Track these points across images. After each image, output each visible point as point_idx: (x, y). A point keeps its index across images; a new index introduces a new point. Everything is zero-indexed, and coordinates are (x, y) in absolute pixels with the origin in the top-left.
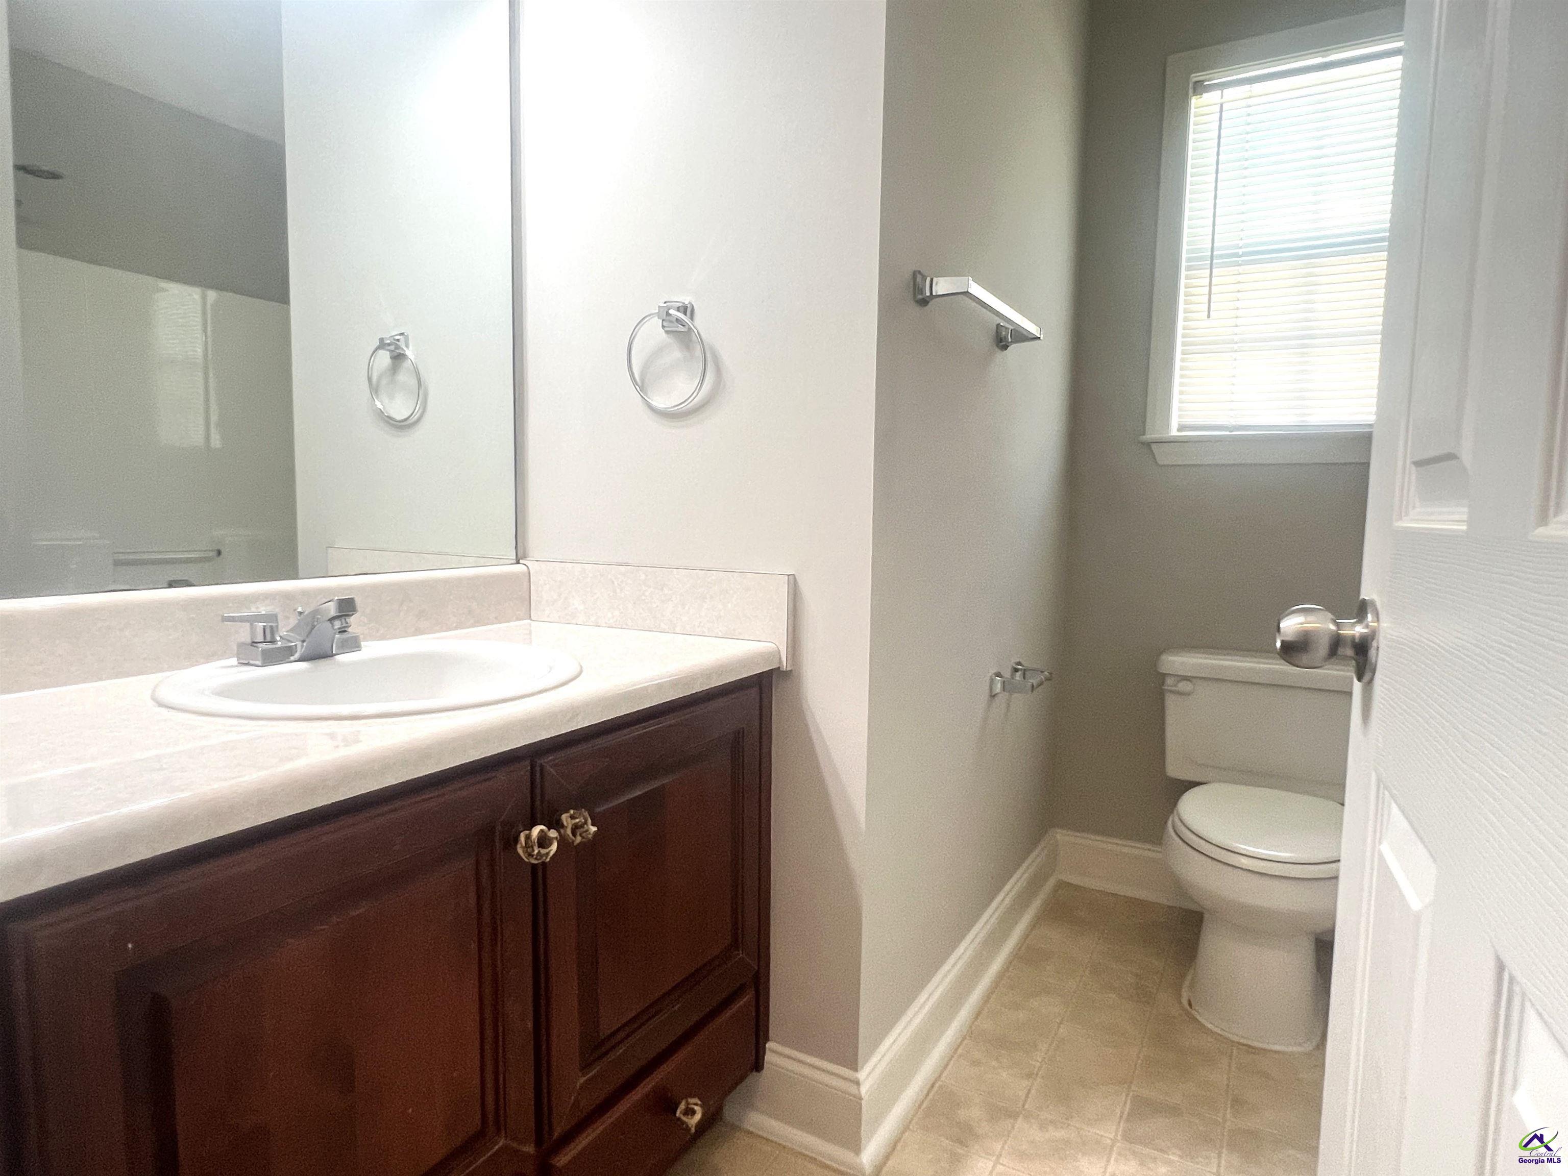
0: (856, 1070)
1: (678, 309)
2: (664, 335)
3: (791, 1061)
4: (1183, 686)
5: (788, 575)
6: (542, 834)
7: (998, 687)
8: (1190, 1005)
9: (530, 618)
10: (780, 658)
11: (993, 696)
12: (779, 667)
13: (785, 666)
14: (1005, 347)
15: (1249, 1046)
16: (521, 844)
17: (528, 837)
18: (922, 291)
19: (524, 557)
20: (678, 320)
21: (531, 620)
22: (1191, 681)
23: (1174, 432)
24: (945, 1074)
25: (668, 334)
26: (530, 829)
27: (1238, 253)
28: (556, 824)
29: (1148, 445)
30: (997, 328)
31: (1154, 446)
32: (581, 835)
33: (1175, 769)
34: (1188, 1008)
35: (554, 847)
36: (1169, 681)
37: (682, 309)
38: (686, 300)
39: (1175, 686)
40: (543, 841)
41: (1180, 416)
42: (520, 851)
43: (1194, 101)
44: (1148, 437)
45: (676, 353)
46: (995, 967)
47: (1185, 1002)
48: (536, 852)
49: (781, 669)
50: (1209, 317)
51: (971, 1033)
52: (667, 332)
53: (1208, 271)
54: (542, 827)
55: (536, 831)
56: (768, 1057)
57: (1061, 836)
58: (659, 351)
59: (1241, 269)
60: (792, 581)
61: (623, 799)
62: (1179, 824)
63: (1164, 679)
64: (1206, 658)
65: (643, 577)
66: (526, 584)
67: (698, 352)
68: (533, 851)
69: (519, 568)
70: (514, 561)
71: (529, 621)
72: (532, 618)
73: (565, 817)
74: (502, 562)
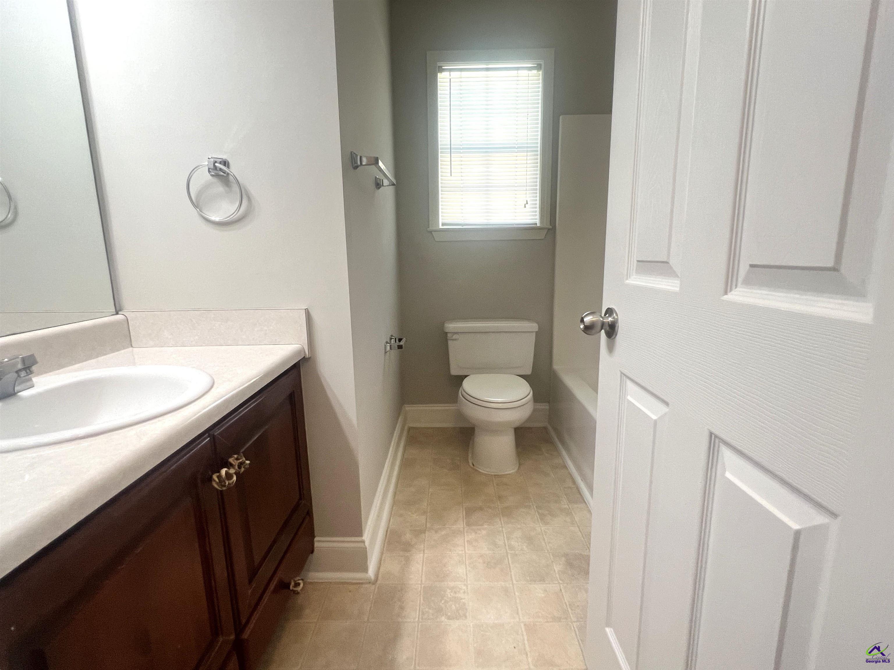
0: (362, 536)
1: (220, 163)
2: (211, 177)
3: (328, 543)
4: (455, 337)
5: (305, 309)
6: (227, 473)
7: (388, 348)
8: (474, 465)
9: (132, 346)
10: (305, 352)
11: (386, 353)
12: (304, 357)
13: (307, 356)
14: (379, 188)
15: (498, 475)
16: (215, 481)
17: (219, 477)
18: (356, 163)
19: (121, 310)
20: (221, 170)
21: (133, 347)
22: (458, 334)
23: (441, 227)
24: (390, 524)
25: (212, 176)
26: (219, 472)
27: (460, 148)
28: (229, 465)
29: (431, 232)
30: (376, 179)
31: (433, 232)
32: (244, 467)
33: (454, 371)
34: (473, 467)
35: (235, 478)
36: (449, 335)
37: (222, 163)
38: (224, 157)
39: (452, 337)
40: (229, 476)
41: (442, 219)
42: (216, 486)
43: (440, 75)
44: (431, 228)
45: (220, 188)
46: (395, 473)
47: (471, 465)
48: (227, 483)
49: (306, 357)
50: (451, 175)
51: (395, 503)
52: (212, 175)
53: (450, 154)
54: (226, 469)
55: (223, 471)
56: (316, 544)
57: (408, 408)
58: (207, 186)
59: (462, 155)
60: (307, 312)
61: (251, 442)
62: (465, 394)
63: (447, 334)
64: (463, 324)
65: (213, 316)
66: (126, 325)
67: (236, 188)
68: (225, 483)
69: (119, 317)
70: (115, 313)
71: (131, 349)
72: (133, 346)
73: (231, 460)
74: (104, 315)
